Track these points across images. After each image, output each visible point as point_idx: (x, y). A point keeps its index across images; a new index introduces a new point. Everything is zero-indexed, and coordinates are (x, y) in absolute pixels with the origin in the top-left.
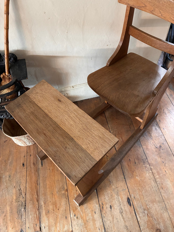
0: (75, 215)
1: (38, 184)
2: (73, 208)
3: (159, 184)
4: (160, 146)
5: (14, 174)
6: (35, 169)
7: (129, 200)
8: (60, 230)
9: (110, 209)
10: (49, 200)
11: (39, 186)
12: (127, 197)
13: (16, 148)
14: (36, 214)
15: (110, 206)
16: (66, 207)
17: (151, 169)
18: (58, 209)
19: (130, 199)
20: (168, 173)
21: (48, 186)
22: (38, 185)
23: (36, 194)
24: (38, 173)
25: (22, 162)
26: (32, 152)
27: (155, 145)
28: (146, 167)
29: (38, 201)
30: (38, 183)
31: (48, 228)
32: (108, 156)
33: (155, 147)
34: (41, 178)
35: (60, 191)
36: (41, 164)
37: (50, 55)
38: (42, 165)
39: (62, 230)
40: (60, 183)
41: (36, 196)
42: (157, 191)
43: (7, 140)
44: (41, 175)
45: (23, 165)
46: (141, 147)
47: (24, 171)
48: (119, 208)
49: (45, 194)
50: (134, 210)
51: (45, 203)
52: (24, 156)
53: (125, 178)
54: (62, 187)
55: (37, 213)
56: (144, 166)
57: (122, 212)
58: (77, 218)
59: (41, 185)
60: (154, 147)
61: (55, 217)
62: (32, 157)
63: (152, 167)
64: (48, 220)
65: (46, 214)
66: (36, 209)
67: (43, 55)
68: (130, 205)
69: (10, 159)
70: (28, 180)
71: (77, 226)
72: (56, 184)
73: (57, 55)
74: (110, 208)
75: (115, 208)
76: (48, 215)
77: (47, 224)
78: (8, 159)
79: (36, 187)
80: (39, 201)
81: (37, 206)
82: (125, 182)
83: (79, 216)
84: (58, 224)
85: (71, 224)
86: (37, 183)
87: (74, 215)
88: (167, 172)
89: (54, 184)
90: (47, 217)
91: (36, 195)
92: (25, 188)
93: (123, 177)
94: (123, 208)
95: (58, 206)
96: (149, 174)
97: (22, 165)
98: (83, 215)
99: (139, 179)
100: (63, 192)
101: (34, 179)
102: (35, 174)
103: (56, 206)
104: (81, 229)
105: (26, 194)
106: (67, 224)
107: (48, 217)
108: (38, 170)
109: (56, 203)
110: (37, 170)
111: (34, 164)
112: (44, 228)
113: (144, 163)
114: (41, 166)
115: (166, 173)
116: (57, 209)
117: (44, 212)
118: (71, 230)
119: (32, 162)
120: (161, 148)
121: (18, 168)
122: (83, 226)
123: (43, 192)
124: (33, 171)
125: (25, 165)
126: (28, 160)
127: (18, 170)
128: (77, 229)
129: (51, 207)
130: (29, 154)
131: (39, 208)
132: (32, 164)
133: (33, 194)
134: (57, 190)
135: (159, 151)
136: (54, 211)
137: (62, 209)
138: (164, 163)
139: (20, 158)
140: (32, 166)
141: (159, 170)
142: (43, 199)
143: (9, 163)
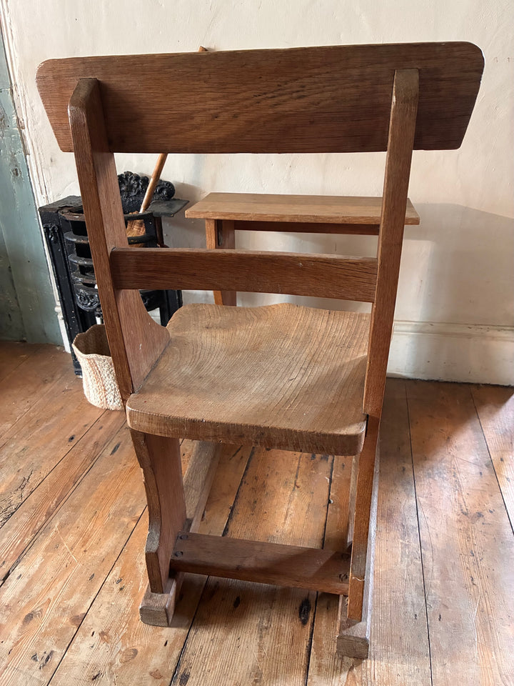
0: (119, 581)
1: (77, 483)
2: (126, 562)
3: (434, 602)
4: (480, 515)
5: (38, 448)
6: (92, 453)
7: (306, 607)
8: (54, 599)
9: (232, 606)
10: (77, 522)
11: (74, 488)
12: (304, 596)
13: (79, 408)
14: (23, 541)
15: (238, 599)
16: (108, 553)
17: (422, 558)
18: (85, 551)
19: (313, 606)
20: (480, 586)
21: (94, 495)
22: (76, 485)
23: (56, 499)
24: (92, 464)
25: (72, 433)
26: (109, 423)
27: (464, 506)
28: (406, 545)
29: (49, 514)
30: (79, 481)
31: (26, 580)
32: (298, 487)
33: (460, 512)
34: (91, 474)
35: (119, 513)
36: (112, 450)
38: (114, 451)
39: (59, 601)
40: (132, 499)
41: (52, 503)
42: (418, 617)
43: (70, 390)
44: (96, 469)
45: (72, 438)
46: (412, 496)
47: (65, 449)
48: (260, 613)
49: (76, 508)
50: (311, 639)
51: (61, 527)
52: (86, 426)
54: (129, 508)
55: (28, 539)
56: (401, 541)
57: (266, 628)
58: (121, 589)
59: (84, 486)
60: (457, 509)
61: (64, 566)
62: (102, 431)
63: (428, 554)
64: (42, 563)
65: (47, 550)
66: (31, 529)
68: (304, 622)
69: (53, 420)
70: (59, 468)
71: (108, 608)
72: (117, 498)
74: (232, 604)
75: (251, 609)
76: (49, 554)
77: (32, 571)
78: (47, 420)
79: (67, 486)
80: (52, 516)
81: (39, 524)
83: (128, 588)
84: (61, 583)
85: (92, 598)
86: (75, 481)
87: (117, 578)
88: (475, 582)
89: (114, 497)
90: (44, 557)
91: (54, 502)
92: (40, 481)
94: (274, 618)
95: (92, 542)
96: (408, 565)
97: (68, 437)
98: (142, 590)
100: (126, 520)
101: (75, 469)
102: (84, 462)
103: (85, 542)
104: (114, 621)
105: (32, 492)
106: (84, 594)
107: (46, 559)
108: (97, 457)
109: (89, 537)
110: (93, 458)
111: (96, 444)
112: (17, 576)
113: (405, 534)
114: (110, 452)
115: (474, 584)
116: (83, 549)
117: (47, 542)
118: (84, 611)
119: (95, 439)
120: (481, 519)
121: (55, 441)
122: (124, 614)
123: (75, 502)
124: (83, 456)
125: (73, 440)
126: (89, 434)
127: (52, 445)
128: (101, 615)
129: (71, 538)
130: (99, 425)
131: (40, 531)
132: (93, 443)
133: (47, 498)
134: (112, 509)
135: (471, 525)
136: (72, 549)
137: (95, 553)
138: (477, 558)
139: (75, 426)
140: (90, 446)
141: (449, 567)
142: (64, 517)
143: (43, 427)
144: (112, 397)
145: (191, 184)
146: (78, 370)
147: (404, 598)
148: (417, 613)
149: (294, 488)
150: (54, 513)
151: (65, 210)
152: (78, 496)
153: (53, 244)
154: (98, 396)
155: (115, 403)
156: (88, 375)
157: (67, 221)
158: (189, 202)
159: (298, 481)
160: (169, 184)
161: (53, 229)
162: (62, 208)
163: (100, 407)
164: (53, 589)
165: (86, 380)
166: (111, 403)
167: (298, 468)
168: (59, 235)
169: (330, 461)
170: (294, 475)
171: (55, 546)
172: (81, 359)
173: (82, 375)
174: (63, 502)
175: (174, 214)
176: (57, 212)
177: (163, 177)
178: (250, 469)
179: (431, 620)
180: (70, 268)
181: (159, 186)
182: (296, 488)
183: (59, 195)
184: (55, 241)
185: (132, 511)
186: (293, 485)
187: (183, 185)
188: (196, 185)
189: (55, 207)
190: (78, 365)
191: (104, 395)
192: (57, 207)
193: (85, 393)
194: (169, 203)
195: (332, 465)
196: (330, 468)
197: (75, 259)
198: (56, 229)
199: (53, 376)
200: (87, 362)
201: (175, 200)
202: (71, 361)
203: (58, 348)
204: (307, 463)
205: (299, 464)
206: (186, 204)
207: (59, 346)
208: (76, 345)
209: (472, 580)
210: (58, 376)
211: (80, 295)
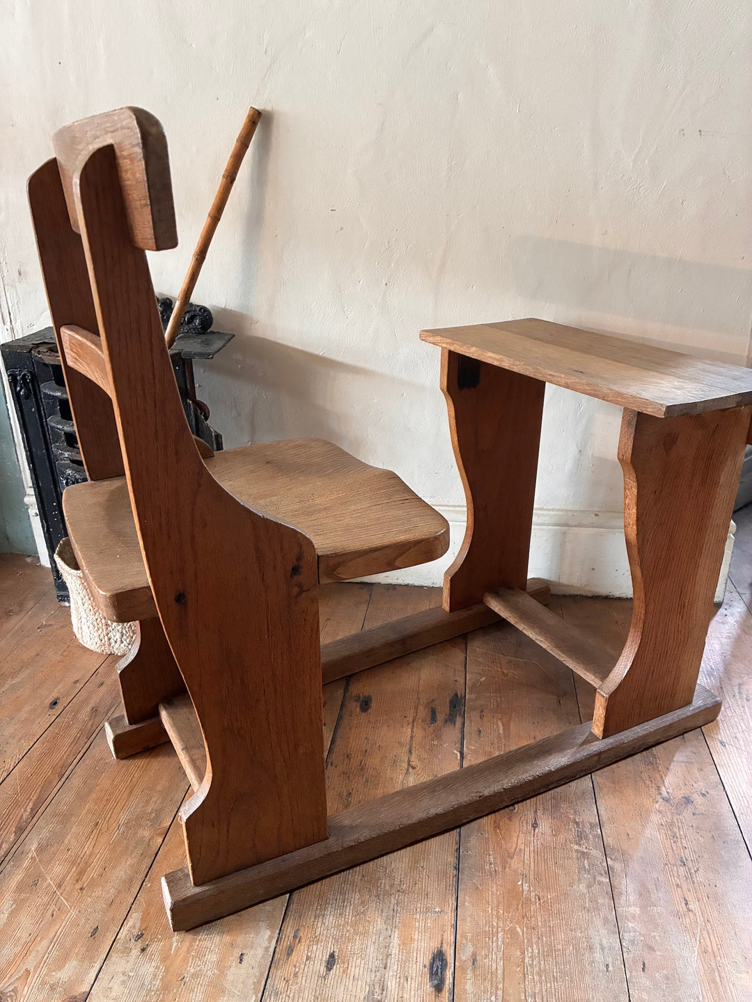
0: (140, 937)
1: (65, 776)
2: (150, 904)
3: (632, 942)
4: (688, 800)
6: (89, 726)
7: (438, 963)
8: (35, 971)
9: (323, 969)
10: (66, 842)
11: (60, 784)
12: (435, 945)
13: (65, 654)
15: (332, 956)
16: (119, 892)
17: (609, 871)
18: (82, 889)
19: (450, 960)
20: (698, 913)
21: (94, 796)
22: (63, 780)
23: (31, 805)
24: (88, 743)
25: (54, 695)
26: (114, 677)
27: (663, 788)
28: (583, 853)
29: (20, 830)
30: (67, 773)
32: (414, 768)
33: (658, 797)
34: (88, 761)
35: (136, 822)
37: (316, 352)
39: (44, 972)
40: (154, 799)
41: (25, 811)
42: (611, 968)
43: (50, 625)
44: (95, 752)
45: (55, 703)
47: (45, 721)
48: (369, 978)
49: (65, 819)
51: (41, 850)
52: (76, 682)
53: (457, 868)
54: (151, 814)
56: (576, 847)
58: (143, 950)
59: (76, 781)
60: (653, 792)
61: (49, 914)
62: (103, 689)
63: (617, 866)
64: (12, 912)
65: (20, 888)
67: (296, 346)
68: (439, 988)
69: (23, 675)
70: (35, 753)
71: (123, 983)
72: (132, 798)
73: (339, 359)
74: (324, 964)
75: (353, 971)
76: (23, 895)
78: (14, 674)
79: (48, 784)
80: (25, 833)
81: (6, 846)
82: (452, 881)
83: (155, 946)
84: (45, 943)
85: (97, 966)
86: (62, 773)
87: (136, 932)
88: (691, 906)
89: (125, 796)
90: (15, 901)
91: (29, 810)
92: (5, 774)
93: (451, 860)
94: (392, 984)
95: (92, 873)
96: (589, 886)
97: (48, 701)
98: (178, 949)
99: (529, 891)
100: (146, 834)
101: (60, 754)
102: (76, 741)
103: (81, 874)
106: (82, 961)
107: (19, 905)
108: (96, 732)
109: (87, 864)
110: (91, 734)
111: (95, 711)
113: (581, 837)
115: (689, 910)
116: (78, 886)
117: (17, 877)
118: (85, 988)
119: (92, 703)
120: (690, 808)
121: (27, 708)
122: (150, 990)
123: (63, 808)
124: (74, 732)
125: (57, 707)
126: (83, 694)
127: (23, 714)
128: (114, 994)
129: (58, 869)
130: (97, 679)
131: (7, 859)
132: (89, 709)
133: (17, 804)
134: (123, 818)
135: (676, 817)
136: (59, 886)
137: (98, 892)
138: (689, 869)
139: (59, 682)
140: (84, 714)
141: (651, 887)
142: (45, 833)
143: (7, 686)
144: (118, 635)
145: (237, 310)
146: (62, 593)
147: (588, 938)
148: (610, 960)
149: (408, 770)
150: (29, 828)
151: (42, 349)
152: (66, 798)
153: (23, 401)
154: (96, 634)
155: (122, 645)
156: (80, 602)
157: (45, 364)
158: (234, 336)
159: (412, 759)
160: (204, 310)
161: (24, 378)
162: (38, 345)
163: (99, 651)
164: (34, 954)
165: (77, 610)
166: (117, 646)
167: (412, 737)
168: (33, 386)
169: (458, 724)
170: (406, 749)
171: (32, 883)
172: (69, 577)
173: (69, 601)
174: (43, 808)
175: (213, 355)
176: (30, 352)
177: (196, 299)
178: (338, 742)
179: (631, 972)
180: (50, 437)
181: (188, 312)
182: (411, 770)
183: (31, 325)
184: (27, 397)
185: (157, 817)
186: (405, 765)
187: (224, 310)
188: (245, 312)
189: (27, 344)
190: (62, 586)
191: (105, 633)
192: (29, 344)
193: (75, 630)
194: (204, 337)
195: (462, 732)
196: (460, 736)
197: (58, 424)
198: (29, 378)
199: (21, 605)
200: (79, 582)
201: (213, 333)
202: (51, 578)
203: (29, 560)
204: (425, 729)
205: (412, 731)
206: (230, 339)
207: (29, 556)
208: (60, 555)
209: (686, 904)
210: (31, 604)
211: (67, 479)
